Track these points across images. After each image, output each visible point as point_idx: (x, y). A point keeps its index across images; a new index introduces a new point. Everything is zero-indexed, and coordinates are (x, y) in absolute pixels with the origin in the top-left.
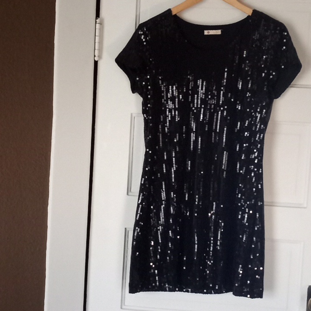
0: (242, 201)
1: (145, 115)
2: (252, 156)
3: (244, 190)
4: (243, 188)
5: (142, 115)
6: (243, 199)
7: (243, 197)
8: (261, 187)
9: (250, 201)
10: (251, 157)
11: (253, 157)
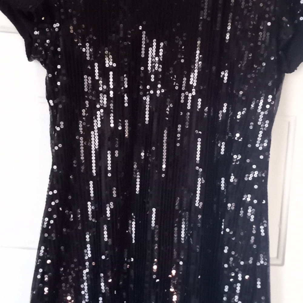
0: (231, 259)
1: (51, 101)
2: (248, 177)
3: (233, 239)
4: (233, 235)
5: (47, 101)
6: (232, 256)
7: (233, 253)
8: (265, 234)
9: (246, 259)
10: (246, 179)
11: (250, 179)
